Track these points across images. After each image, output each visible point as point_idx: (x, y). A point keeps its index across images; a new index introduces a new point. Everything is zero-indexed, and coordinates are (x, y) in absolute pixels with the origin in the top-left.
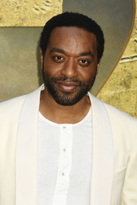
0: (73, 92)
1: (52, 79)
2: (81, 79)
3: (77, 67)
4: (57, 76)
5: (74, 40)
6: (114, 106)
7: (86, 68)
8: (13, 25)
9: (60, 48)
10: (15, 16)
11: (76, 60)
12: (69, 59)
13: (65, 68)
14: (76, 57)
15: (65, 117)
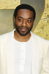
0: (25, 31)
1: (18, 27)
2: (28, 27)
3: (27, 23)
4: (20, 26)
5: (26, 14)
6: (39, 36)
7: (30, 23)
8: (4, 9)
9: (21, 16)
10: (4, 5)
11: (26, 20)
12: (24, 20)
13: (23, 23)
14: (26, 19)
15: (23, 40)
